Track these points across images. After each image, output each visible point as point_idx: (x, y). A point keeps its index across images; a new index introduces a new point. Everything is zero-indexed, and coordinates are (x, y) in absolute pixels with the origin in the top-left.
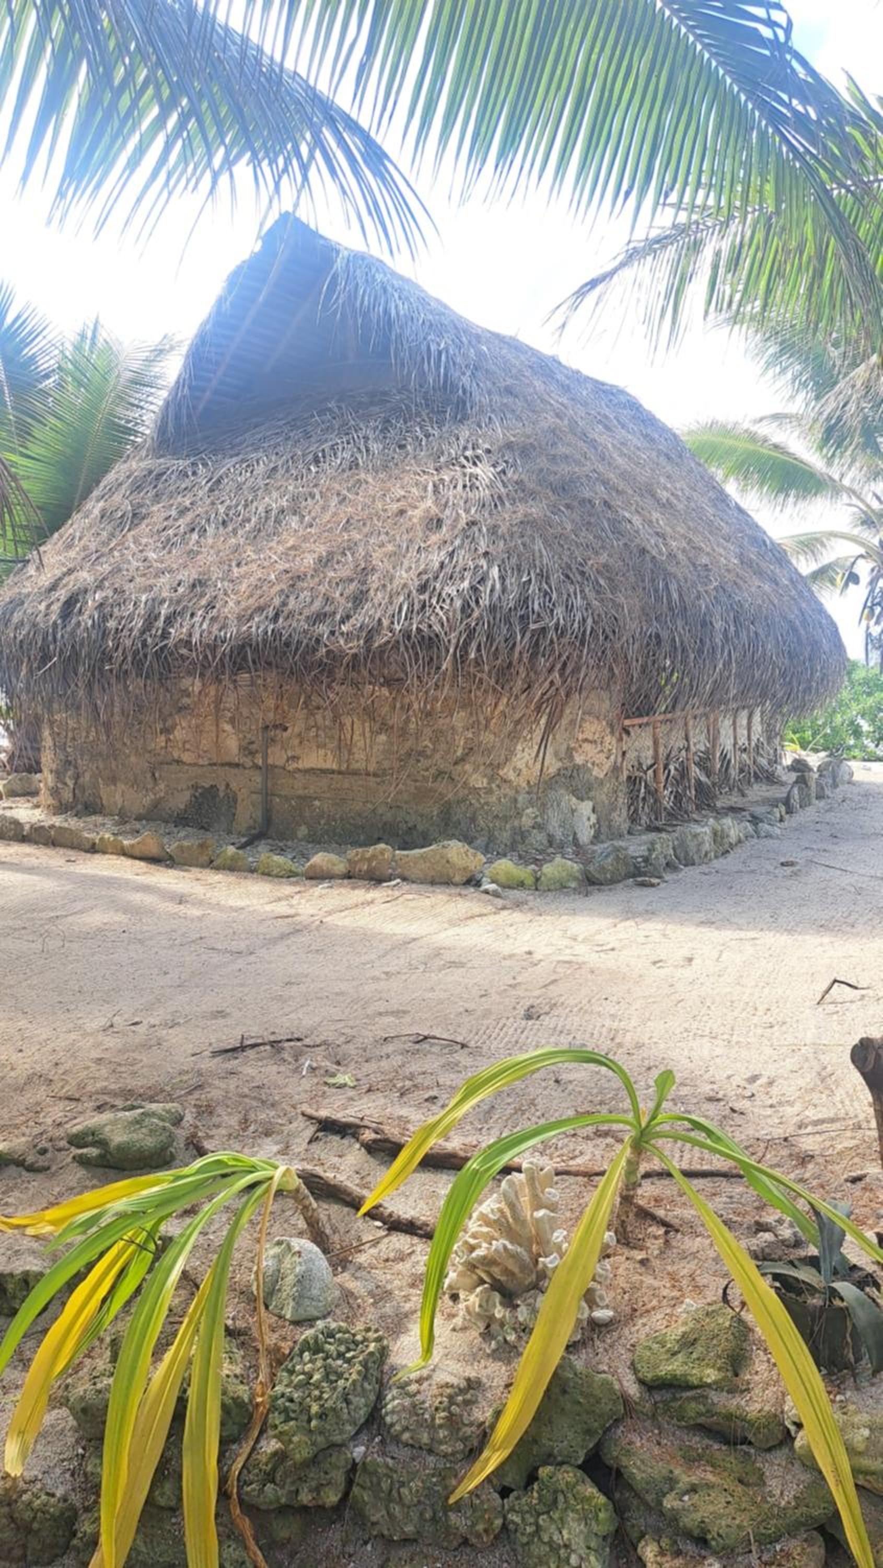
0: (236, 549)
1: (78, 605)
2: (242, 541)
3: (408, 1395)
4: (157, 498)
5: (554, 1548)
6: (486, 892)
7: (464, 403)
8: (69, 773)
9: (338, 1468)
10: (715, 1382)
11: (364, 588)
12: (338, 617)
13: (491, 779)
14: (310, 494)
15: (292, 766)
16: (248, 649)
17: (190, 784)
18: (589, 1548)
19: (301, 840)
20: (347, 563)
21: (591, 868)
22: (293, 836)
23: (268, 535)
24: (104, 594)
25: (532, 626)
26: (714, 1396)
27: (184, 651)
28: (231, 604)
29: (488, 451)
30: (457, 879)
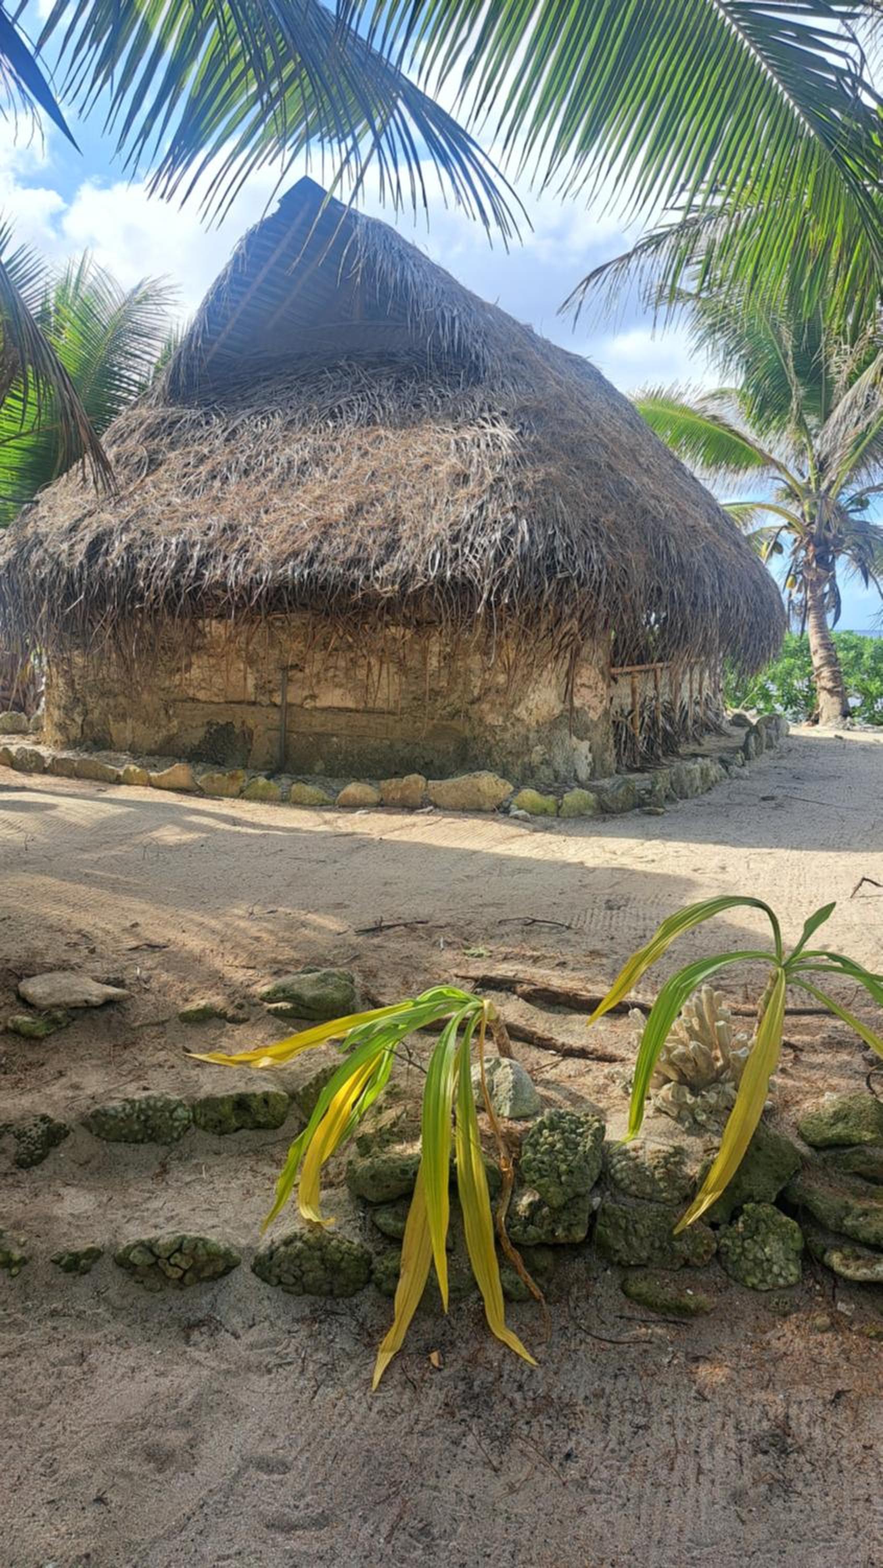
0: (261, 497)
1: (105, 546)
2: (267, 489)
3: (630, 1159)
4: (172, 446)
5: (757, 1263)
6: (516, 817)
7: (477, 368)
8: (78, 710)
9: (584, 1211)
10: (871, 1140)
11: (396, 537)
12: (372, 564)
13: (507, 717)
14: (331, 447)
15: (309, 704)
16: (284, 591)
17: (205, 720)
18: (788, 1259)
19: (318, 774)
20: (376, 513)
21: (606, 798)
22: (310, 771)
23: (293, 485)
24: (131, 536)
25: (559, 576)
26: (869, 1151)
27: (219, 592)
28: (264, 548)
29: (504, 414)
30: (487, 806)
